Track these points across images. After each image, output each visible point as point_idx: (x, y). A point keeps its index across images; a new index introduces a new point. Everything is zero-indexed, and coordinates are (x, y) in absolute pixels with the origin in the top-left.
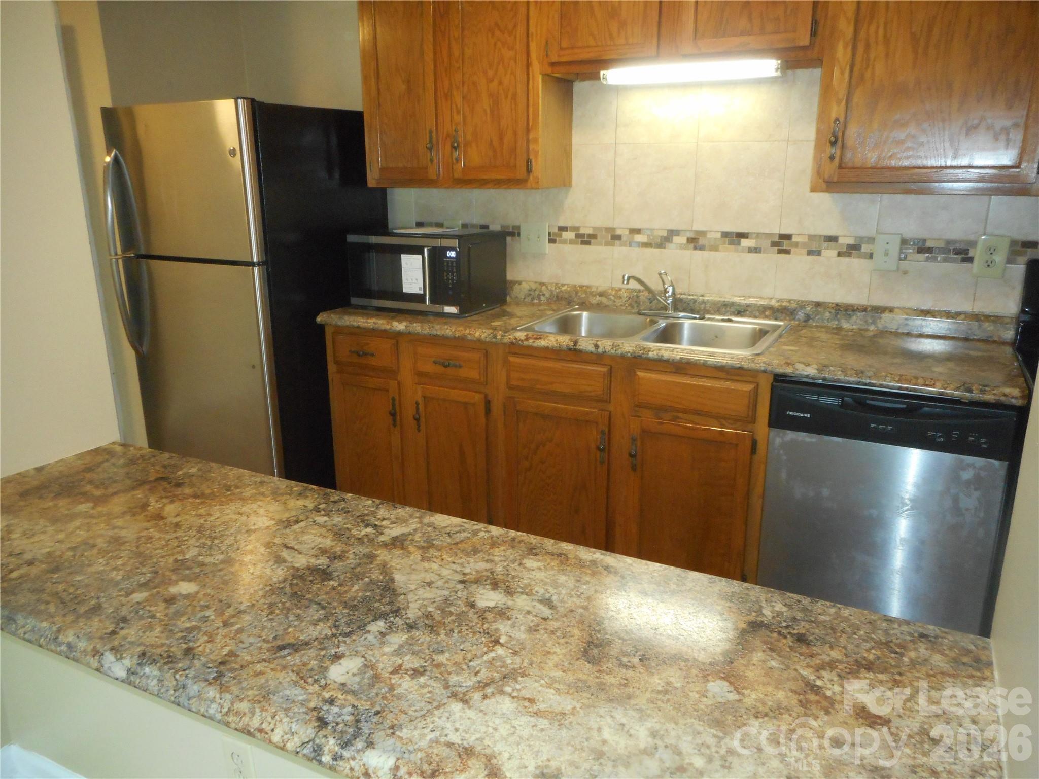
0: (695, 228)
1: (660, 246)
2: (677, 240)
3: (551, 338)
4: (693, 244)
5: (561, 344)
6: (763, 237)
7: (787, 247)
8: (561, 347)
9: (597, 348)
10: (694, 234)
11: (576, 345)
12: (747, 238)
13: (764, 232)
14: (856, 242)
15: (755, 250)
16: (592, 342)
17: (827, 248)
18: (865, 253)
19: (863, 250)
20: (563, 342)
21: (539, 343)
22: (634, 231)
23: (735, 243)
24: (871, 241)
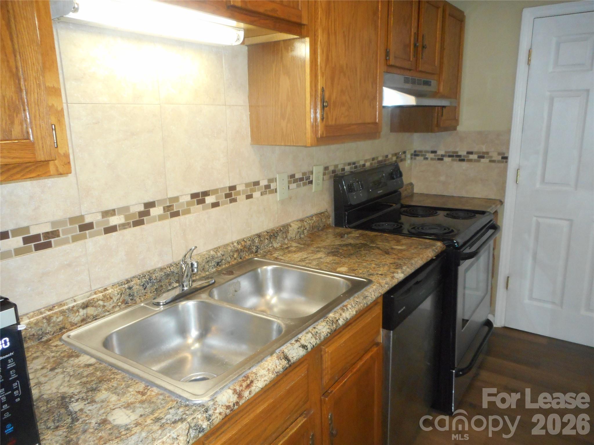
0: (170, 195)
1: (138, 223)
2: (155, 212)
3: (262, 372)
4: (169, 213)
5: (277, 371)
6: (219, 192)
7: (234, 196)
8: (278, 374)
9: (306, 348)
10: (168, 202)
11: (289, 360)
12: (209, 195)
13: (219, 187)
14: (268, 183)
15: (215, 205)
16: (297, 345)
17: (255, 191)
18: (273, 190)
19: (272, 188)
20: (276, 367)
21: (256, 388)
22: (108, 213)
23: (202, 201)
24: (274, 180)
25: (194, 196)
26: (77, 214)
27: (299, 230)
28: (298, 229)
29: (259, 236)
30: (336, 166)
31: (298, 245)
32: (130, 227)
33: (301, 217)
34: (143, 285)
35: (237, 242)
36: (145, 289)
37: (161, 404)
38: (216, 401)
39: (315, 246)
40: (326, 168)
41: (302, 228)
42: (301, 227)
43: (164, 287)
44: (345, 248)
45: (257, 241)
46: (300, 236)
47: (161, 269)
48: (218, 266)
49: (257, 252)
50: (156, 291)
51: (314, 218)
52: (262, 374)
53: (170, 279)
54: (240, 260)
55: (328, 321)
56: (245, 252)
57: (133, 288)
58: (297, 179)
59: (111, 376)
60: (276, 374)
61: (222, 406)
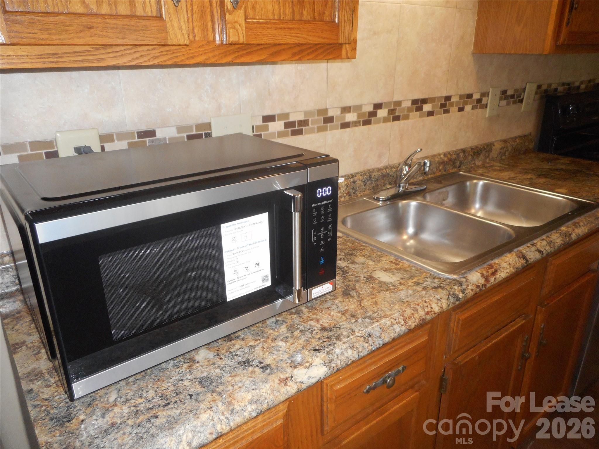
0: (395, 99)
1: (367, 123)
2: (382, 113)
3: (504, 265)
4: (392, 116)
5: (517, 267)
6: (436, 101)
7: (448, 107)
8: (518, 270)
9: (542, 253)
10: (393, 106)
11: (527, 261)
12: (427, 103)
13: (437, 96)
14: (481, 97)
15: (430, 114)
16: (533, 249)
17: (467, 104)
18: (484, 104)
19: (483, 103)
20: (516, 264)
21: (499, 277)
22: (346, 110)
23: (419, 109)
24: (487, 94)
25: (414, 102)
26: (324, 107)
27: (502, 151)
28: (501, 149)
29: (464, 151)
30: (550, 85)
31: (501, 165)
32: (360, 125)
33: (504, 138)
34: (364, 182)
35: (443, 154)
36: (365, 185)
37: (417, 274)
38: (468, 279)
39: (521, 168)
40: (539, 87)
41: (505, 149)
42: (504, 147)
43: (379, 186)
44: (557, 173)
45: (462, 156)
46: (501, 157)
47: (379, 170)
48: (425, 175)
49: (459, 167)
50: (373, 189)
51: (518, 141)
52: (505, 266)
53: (385, 180)
54: (444, 173)
55: (561, 233)
56: (449, 166)
57: (357, 183)
58: (508, 96)
59: (361, 248)
60: (516, 270)
61: (473, 284)
